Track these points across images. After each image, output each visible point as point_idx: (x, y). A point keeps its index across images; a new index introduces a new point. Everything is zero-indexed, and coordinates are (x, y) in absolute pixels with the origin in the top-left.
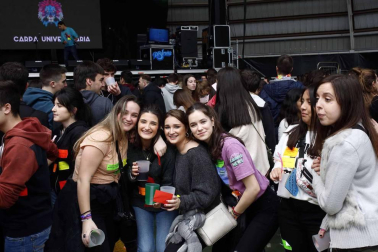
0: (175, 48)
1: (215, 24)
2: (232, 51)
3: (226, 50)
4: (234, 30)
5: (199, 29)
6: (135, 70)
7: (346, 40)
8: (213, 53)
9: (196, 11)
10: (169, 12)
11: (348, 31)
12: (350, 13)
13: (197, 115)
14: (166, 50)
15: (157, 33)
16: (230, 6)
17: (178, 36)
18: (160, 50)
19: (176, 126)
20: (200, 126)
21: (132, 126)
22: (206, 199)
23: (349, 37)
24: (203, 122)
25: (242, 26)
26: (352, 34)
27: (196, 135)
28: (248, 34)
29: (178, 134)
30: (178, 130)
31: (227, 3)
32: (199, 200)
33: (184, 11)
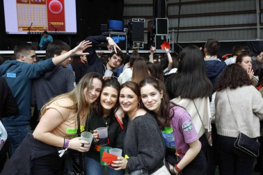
0: (127, 34)
1: (157, 17)
2: (169, 38)
3: (165, 37)
4: (171, 23)
5: (146, 22)
6: (98, 49)
7: (254, 31)
8: (155, 38)
9: (144, 8)
10: (125, 9)
11: (256, 25)
12: (258, 11)
13: (148, 88)
14: (121, 36)
15: (115, 23)
16: (169, 5)
17: (130, 26)
18: (117, 36)
19: (130, 97)
20: (150, 98)
21: (95, 99)
22: (150, 162)
23: (256, 29)
24: (153, 94)
25: (177, 20)
26: (258, 27)
27: (146, 105)
28: (181, 25)
29: (131, 104)
30: (131, 100)
31: (166, 3)
32: (144, 162)
33: (135, 9)
